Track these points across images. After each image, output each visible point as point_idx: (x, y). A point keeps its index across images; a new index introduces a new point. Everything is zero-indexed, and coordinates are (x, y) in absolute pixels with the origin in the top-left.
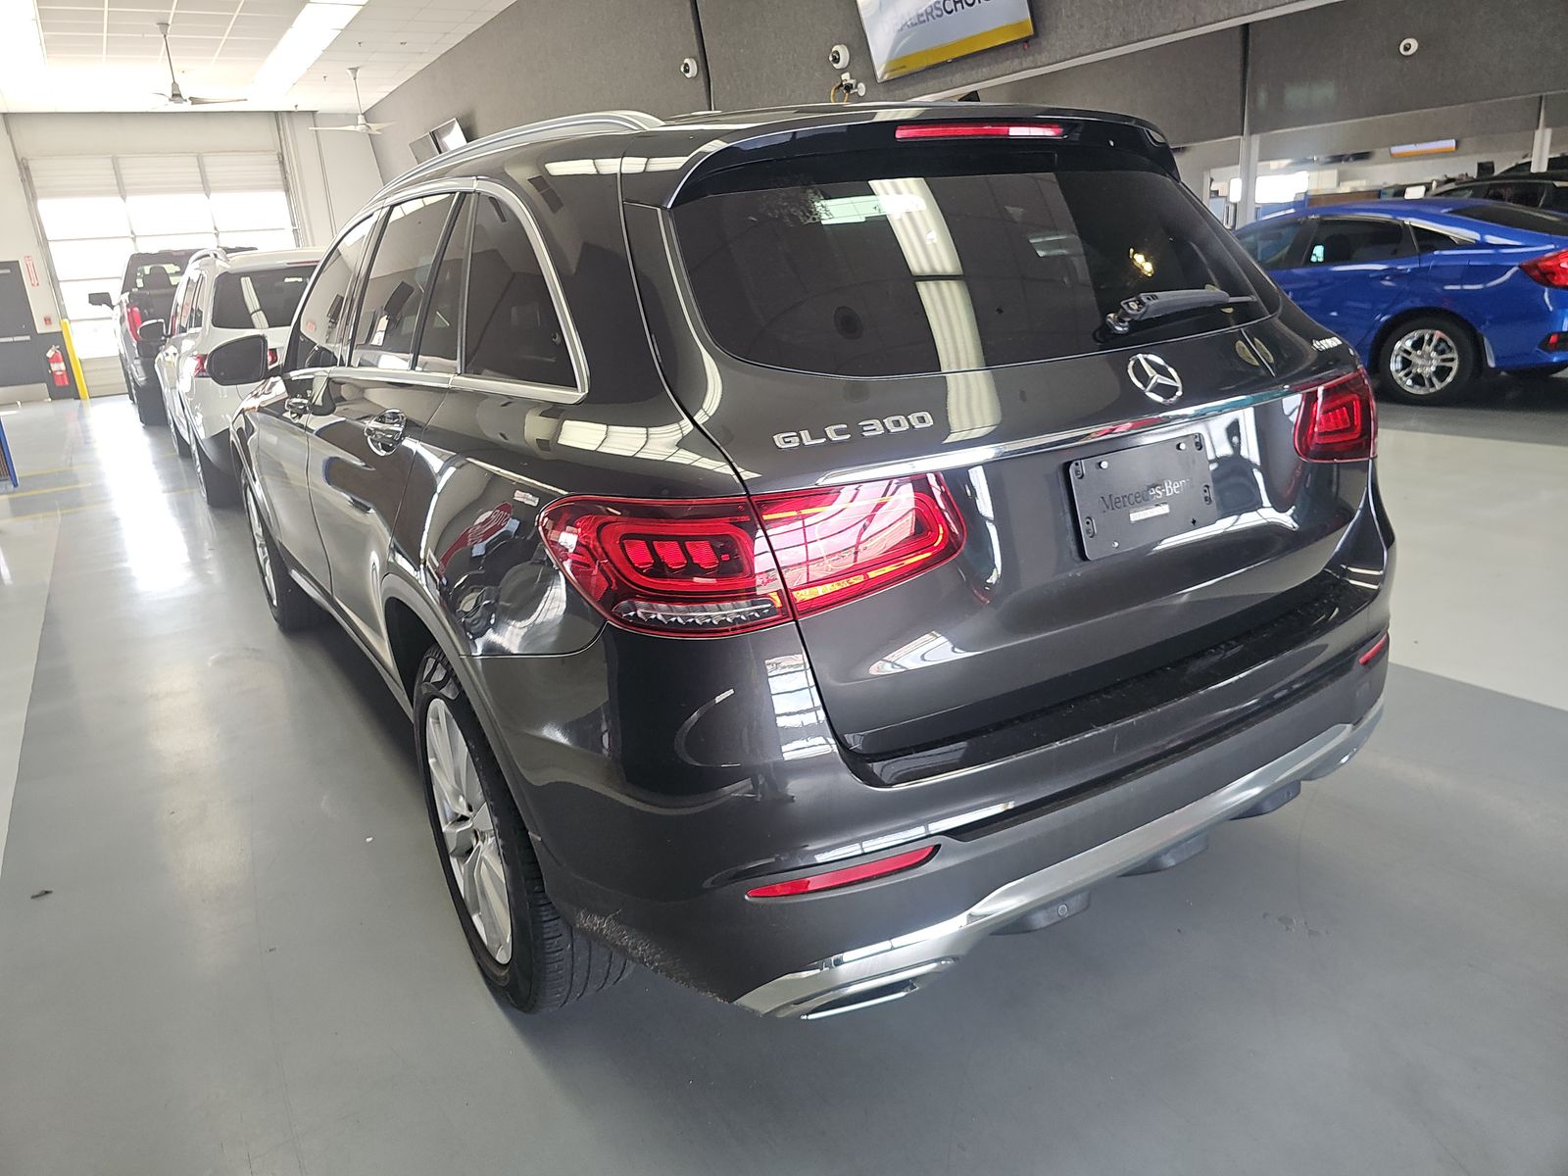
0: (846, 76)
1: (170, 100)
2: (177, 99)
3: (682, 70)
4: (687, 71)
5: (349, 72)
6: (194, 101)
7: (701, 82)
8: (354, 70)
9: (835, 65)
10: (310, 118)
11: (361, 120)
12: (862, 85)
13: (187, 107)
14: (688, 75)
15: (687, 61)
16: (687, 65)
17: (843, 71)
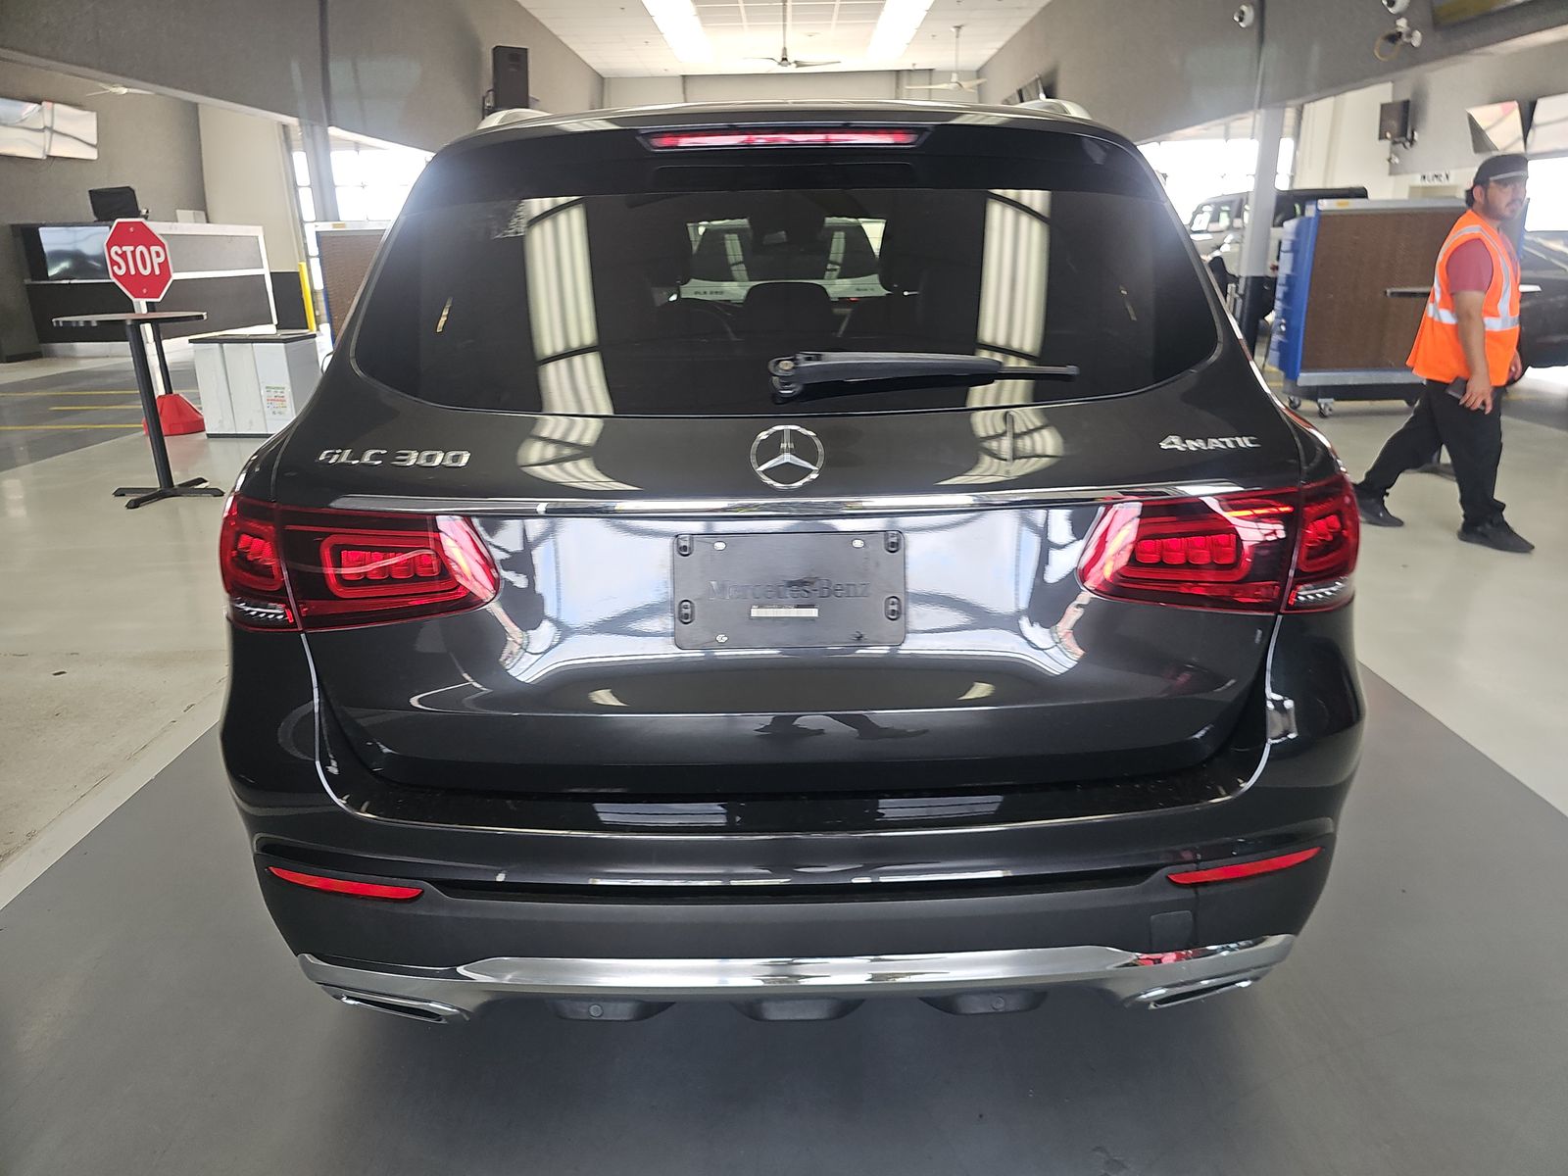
0: (1402, 23)
1: (780, 64)
2: (785, 62)
3: (1236, 19)
4: (1241, 20)
5: (953, 30)
6: (798, 64)
7: (1255, 32)
8: (958, 28)
9: (1390, 10)
10: (926, 76)
11: (955, 78)
12: (1417, 34)
13: (792, 69)
14: (1242, 25)
15: (1244, 8)
16: (1243, 13)
17: (1399, 16)
